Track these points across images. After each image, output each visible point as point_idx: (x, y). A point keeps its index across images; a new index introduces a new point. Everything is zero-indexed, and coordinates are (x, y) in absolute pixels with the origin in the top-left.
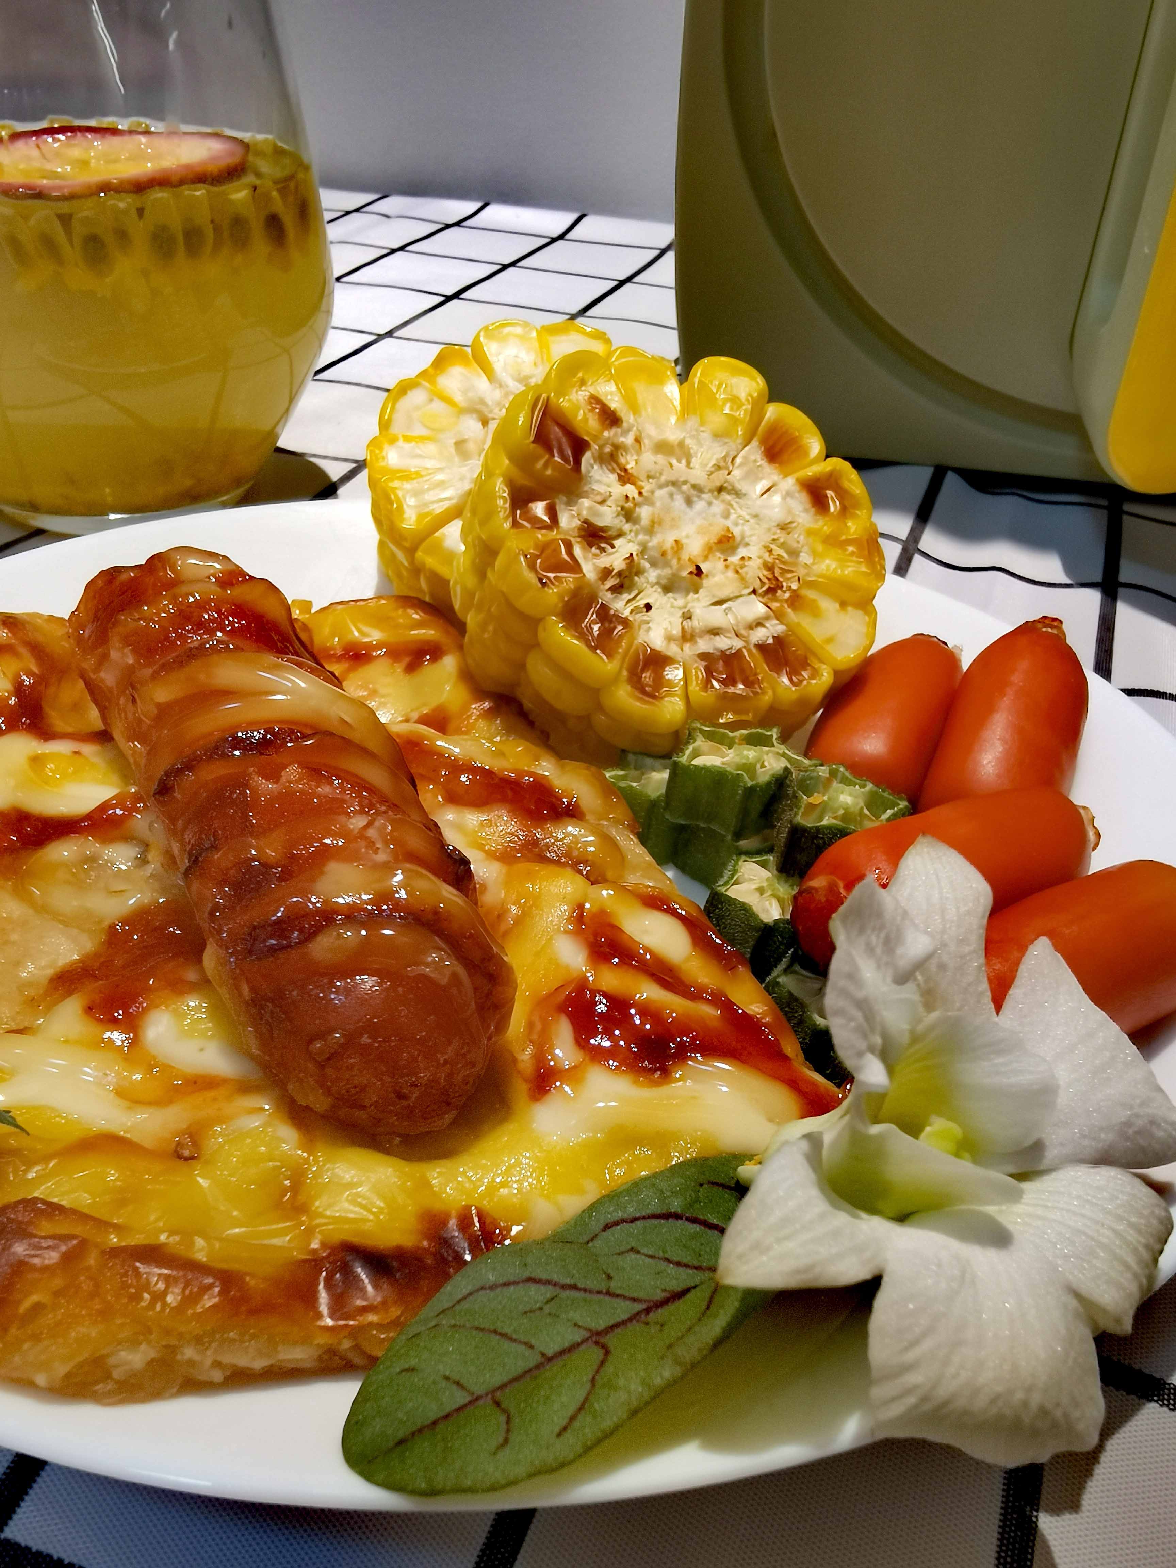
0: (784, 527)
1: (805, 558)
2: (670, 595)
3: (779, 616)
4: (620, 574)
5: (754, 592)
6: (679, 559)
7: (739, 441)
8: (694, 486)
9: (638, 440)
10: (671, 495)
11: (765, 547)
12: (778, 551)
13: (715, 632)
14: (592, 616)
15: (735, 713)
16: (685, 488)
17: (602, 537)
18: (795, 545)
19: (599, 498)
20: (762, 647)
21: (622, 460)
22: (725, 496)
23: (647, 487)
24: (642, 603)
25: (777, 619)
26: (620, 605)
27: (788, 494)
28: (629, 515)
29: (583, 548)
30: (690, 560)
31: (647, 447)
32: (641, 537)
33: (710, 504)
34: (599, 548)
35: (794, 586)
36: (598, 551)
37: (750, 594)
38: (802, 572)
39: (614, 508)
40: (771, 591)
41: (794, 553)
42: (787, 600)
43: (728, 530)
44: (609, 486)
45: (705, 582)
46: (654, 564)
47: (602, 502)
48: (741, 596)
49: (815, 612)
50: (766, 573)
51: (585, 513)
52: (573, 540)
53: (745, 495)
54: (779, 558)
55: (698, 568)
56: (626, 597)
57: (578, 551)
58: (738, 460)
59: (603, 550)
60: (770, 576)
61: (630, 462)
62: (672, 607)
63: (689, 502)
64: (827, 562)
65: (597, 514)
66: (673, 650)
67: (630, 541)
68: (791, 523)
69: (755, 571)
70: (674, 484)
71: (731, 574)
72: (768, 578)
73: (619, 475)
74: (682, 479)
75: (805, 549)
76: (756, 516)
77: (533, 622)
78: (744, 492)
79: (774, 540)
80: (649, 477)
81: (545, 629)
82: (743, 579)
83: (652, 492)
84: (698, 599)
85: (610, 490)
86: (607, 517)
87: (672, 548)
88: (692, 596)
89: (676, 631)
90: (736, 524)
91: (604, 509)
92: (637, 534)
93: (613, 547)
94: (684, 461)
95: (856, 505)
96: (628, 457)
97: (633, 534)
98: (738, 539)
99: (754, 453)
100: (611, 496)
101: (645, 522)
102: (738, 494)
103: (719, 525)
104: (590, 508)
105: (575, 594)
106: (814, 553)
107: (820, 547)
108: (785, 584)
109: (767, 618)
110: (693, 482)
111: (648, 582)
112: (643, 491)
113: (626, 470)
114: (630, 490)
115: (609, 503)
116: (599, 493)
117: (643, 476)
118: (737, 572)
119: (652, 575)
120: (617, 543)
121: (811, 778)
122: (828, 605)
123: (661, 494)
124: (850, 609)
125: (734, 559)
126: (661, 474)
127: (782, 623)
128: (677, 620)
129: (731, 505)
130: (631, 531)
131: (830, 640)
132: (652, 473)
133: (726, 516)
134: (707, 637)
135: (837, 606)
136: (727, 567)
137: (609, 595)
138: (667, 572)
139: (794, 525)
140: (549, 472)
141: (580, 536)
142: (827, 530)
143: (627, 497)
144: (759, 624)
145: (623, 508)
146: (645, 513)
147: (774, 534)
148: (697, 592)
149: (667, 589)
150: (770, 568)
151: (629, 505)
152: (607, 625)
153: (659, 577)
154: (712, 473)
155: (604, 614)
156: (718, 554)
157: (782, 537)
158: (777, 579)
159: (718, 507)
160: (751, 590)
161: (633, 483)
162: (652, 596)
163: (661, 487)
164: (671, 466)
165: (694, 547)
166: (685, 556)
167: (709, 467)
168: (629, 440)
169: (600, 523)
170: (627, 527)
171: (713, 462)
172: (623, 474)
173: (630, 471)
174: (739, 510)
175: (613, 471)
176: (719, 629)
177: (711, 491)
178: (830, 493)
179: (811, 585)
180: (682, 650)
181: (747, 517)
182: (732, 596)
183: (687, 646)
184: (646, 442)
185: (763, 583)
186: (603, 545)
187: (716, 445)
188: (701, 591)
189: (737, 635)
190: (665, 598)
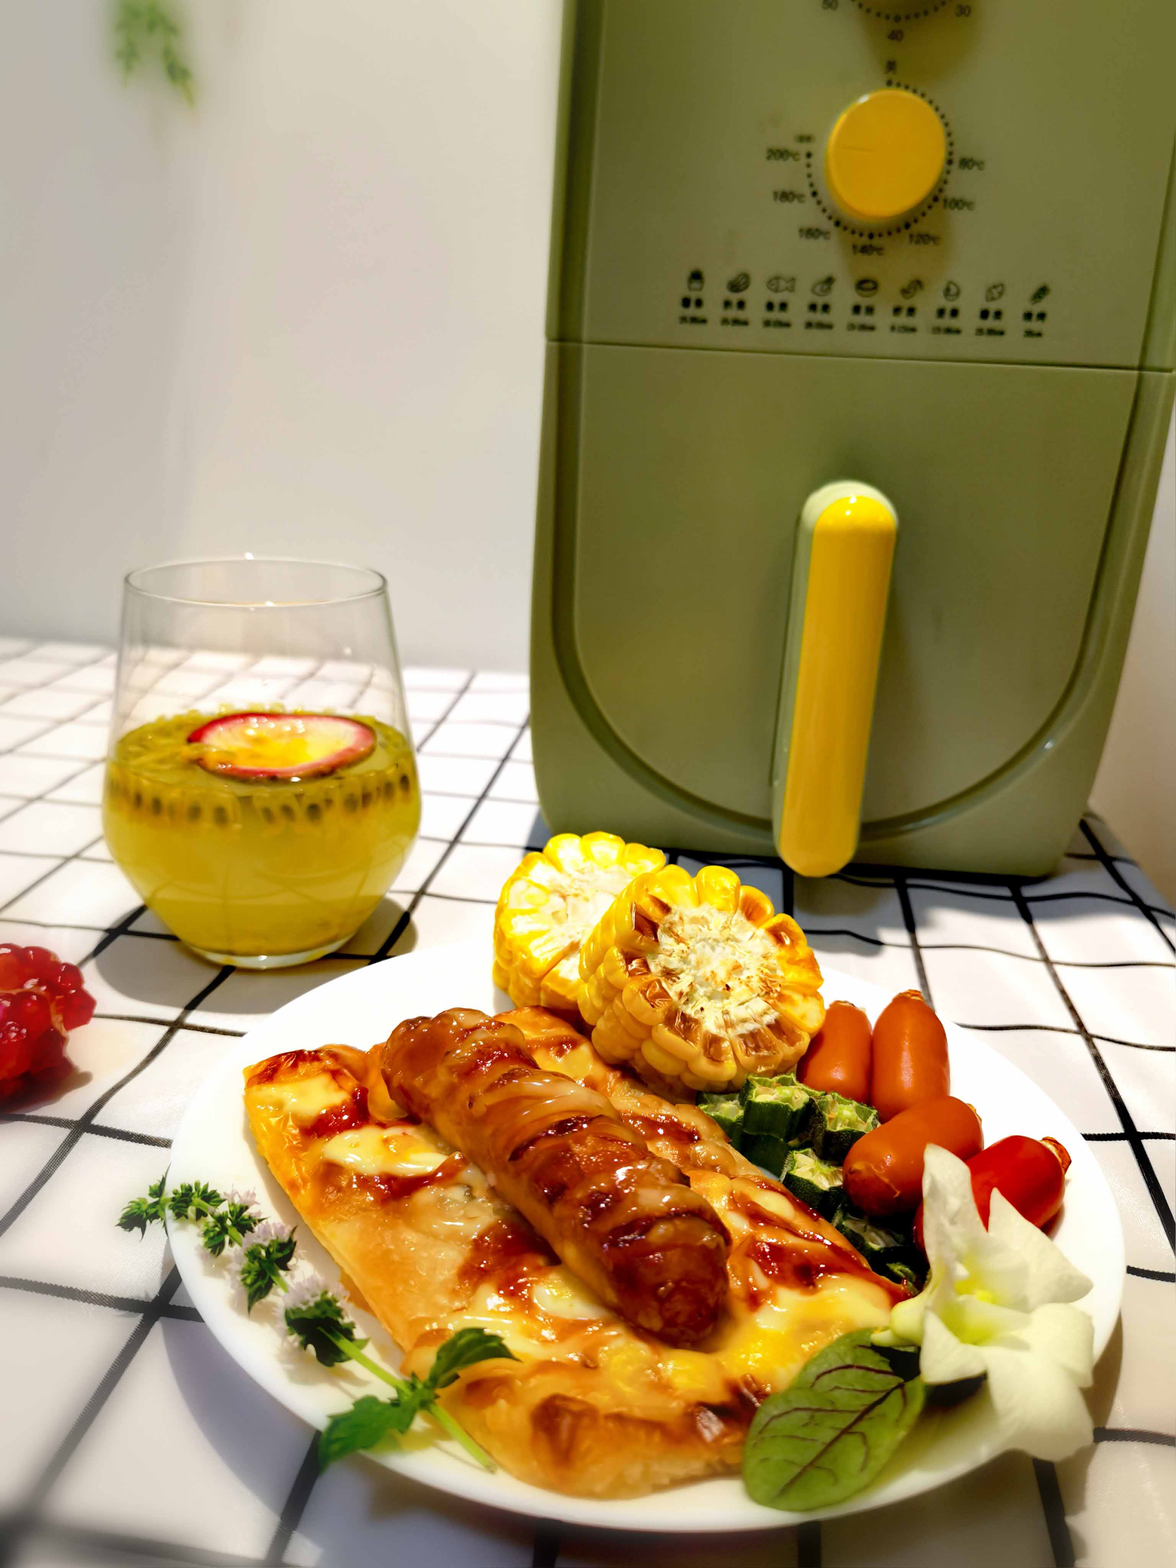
0: (765, 957)
1: (780, 973)
2: (712, 1001)
3: (774, 1006)
4: (687, 994)
5: (758, 995)
6: (716, 982)
7: (732, 912)
8: (715, 940)
9: (681, 919)
10: (704, 946)
11: (759, 969)
12: (766, 971)
13: (744, 1021)
14: (678, 1021)
15: (765, 1065)
16: (710, 941)
17: (672, 974)
18: (774, 966)
19: (668, 953)
20: (769, 1026)
21: (675, 930)
22: (730, 943)
23: (691, 943)
24: (699, 1008)
25: (773, 1009)
26: (690, 1011)
27: (763, 938)
28: (684, 960)
29: (665, 982)
30: (722, 982)
31: (687, 922)
32: (693, 972)
33: (724, 948)
34: (672, 980)
35: (778, 989)
36: (671, 982)
37: (756, 997)
38: (780, 981)
39: (678, 958)
40: (767, 993)
41: (774, 970)
42: (776, 998)
43: (737, 962)
44: (671, 946)
45: (732, 993)
46: (701, 985)
47: (670, 955)
48: (752, 998)
49: (792, 1002)
50: (763, 984)
51: (663, 963)
52: (660, 978)
53: (741, 941)
54: (767, 974)
55: (727, 986)
56: (690, 1005)
57: (664, 985)
58: (733, 922)
59: (674, 981)
60: (765, 986)
61: (678, 930)
62: (715, 1008)
63: (713, 949)
64: (792, 973)
65: (670, 963)
66: (722, 1033)
67: (687, 974)
68: (768, 953)
69: (756, 984)
70: (704, 940)
71: (744, 986)
72: (764, 987)
73: (675, 939)
74: (708, 937)
75: (779, 968)
76: (750, 952)
77: (649, 1029)
78: (740, 939)
79: (762, 964)
80: (691, 938)
81: (657, 1031)
82: (751, 989)
83: (694, 946)
84: (730, 1003)
85: (673, 948)
86: (674, 963)
87: (711, 976)
88: (726, 1001)
89: (722, 1022)
90: (740, 958)
91: (671, 959)
92: (690, 969)
93: (679, 979)
94: (706, 927)
95: (798, 938)
96: (678, 928)
97: (688, 970)
98: (743, 966)
99: (739, 917)
100: (674, 951)
101: (693, 963)
102: (737, 941)
103: (731, 959)
104: (665, 960)
105: (669, 1010)
106: (784, 970)
107: (786, 966)
108: (773, 989)
109: (769, 1009)
110: (714, 938)
111: (700, 995)
112: (689, 946)
113: (678, 936)
114: (682, 946)
115: (674, 955)
116: (667, 951)
117: (687, 938)
118: (747, 985)
119: (701, 991)
120: (680, 976)
121: (824, 1102)
122: (797, 997)
123: (699, 946)
124: (809, 998)
125: (743, 977)
126: (697, 936)
127: (776, 1011)
128: (720, 1016)
129: (734, 947)
130: (687, 969)
131: (803, 1017)
132: (692, 936)
133: (734, 954)
134: (741, 1025)
135: (802, 997)
136: (741, 983)
137: (684, 1007)
138: (710, 989)
139: (770, 954)
140: (643, 944)
141: (663, 976)
142: (788, 956)
143: (683, 951)
144: (765, 1013)
145: (681, 957)
146: (693, 958)
147: (761, 961)
148: (728, 998)
149: (710, 998)
150: (764, 981)
151: (684, 955)
152: (687, 1024)
153: (705, 992)
154: (722, 931)
155: (685, 1018)
156: (734, 976)
157: (764, 961)
158: (768, 987)
159: (729, 950)
160: (757, 994)
161: (683, 942)
162: (703, 1002)
163: (697, 943)
164: (701, 930)
165: (722, 975)
166: (718, 980)
167: (720, 928)
168: (676, 918)
169: (671, 967)
170: (685, 967)
171: (721, 925)
172: (676, 937)
173: (680, 936)
174: (739, 949)
175: (671, 936)
176: (746, 1019)
177: (723, 941)
178: (783, 934)
179: (787, 987)
180: (727, 1032)
181: (745, 953)
182: (748, 999)
183: (730, 1030)
184: (685, 918)
185: (762, 990)
186: (674, 978)
187: (721, 915)
188: (731, 998)
189: (755, 1021)
190: (710, 1003)
